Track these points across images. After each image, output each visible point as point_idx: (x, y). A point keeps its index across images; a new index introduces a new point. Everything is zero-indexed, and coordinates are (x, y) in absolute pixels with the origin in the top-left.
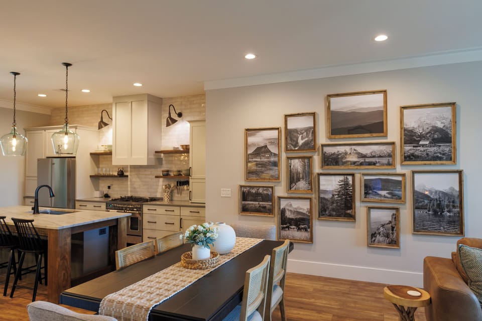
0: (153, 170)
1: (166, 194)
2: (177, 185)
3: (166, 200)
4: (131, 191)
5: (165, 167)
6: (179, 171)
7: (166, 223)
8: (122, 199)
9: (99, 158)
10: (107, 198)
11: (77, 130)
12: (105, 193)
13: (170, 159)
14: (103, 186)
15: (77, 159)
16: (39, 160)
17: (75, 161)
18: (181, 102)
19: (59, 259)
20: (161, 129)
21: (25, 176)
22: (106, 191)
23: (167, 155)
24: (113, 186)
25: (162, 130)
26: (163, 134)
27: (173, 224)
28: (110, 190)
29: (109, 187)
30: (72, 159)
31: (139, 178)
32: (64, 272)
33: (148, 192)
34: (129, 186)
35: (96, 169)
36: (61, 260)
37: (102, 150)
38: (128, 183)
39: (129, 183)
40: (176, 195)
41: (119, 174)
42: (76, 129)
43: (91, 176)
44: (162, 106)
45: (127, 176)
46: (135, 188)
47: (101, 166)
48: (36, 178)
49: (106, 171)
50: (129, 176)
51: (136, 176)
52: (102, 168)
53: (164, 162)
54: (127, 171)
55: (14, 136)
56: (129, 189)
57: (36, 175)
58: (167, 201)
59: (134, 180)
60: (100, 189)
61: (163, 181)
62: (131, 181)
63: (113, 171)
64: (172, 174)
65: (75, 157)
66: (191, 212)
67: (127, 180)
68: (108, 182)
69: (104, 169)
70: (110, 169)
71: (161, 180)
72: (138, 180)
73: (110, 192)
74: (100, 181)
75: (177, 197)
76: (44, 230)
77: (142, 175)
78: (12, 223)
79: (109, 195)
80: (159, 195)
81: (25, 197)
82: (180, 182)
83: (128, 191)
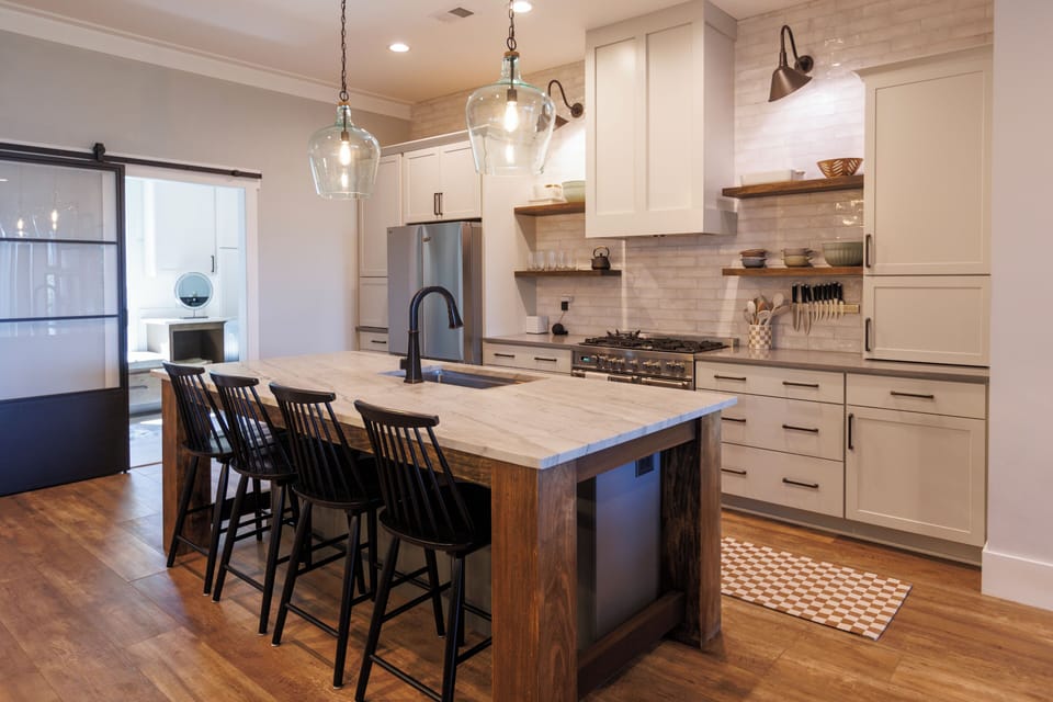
0: (706, 252)
1: (758, 327)
2: (795, 300)
3: (758, 349)
4: (630, 318)
5: (748, 241)
6: (807, 253)
7: (785, 427)
8: (614, 340)
9: (534, 223)
10: (559, 337)
11: (486, 139)
12: (554, 321)
13: (767, 213)
14: (549, 300)
15: (485, 225)
16: (390, 231)
17: (480, 230)
18: (810, 21)
19: (540, 596)
20: (733, 118)
21: (359, 276)
22: (556, 315)
23: (752, 202)
24: (575, 304)
25: (737, 123)
26: (737, 137)
27: (816, 431)
28: (567, 313)
29: (565, 306)
30: (474, 224)
31: (656, 278)
32: (556, 648)
33: (688, 321)
34: (625, 304)
35: (530, 255)
36: (547, 598)
37: (546, 197)
38: (620, 292)
39: (624, 293)
40: (790, 331)
41: (599, 265)
42: (484, 136)
43: (518, 275)
44: (737, 45)
45: (618, 273)
46: (642, 309)
47: (540, 245)
48: (385, 280)
49: (557, 259)
50: (624, 274)
51: (646, 272)
52: (546, 252)
53: (742, 226)
54: (618, 259)
55: (345, 135)
56: (625, 311)
57: (384, 271)
58: (762, 352)
59: (639, 284)
60: (539, 310)
61: (740, 287)
62: (630, 288)
63: (574, 261)
64: (777, 263)
65: (479, 220)
66: (893, 394)
67: (619, 286)
68: (562, 291)
69: (552, 254)
70: (565, 253)
71: (733, 281)
72: (653, 284)
73: (568, 320)
74: (538, 289)
75: (790, 339)
76: (473, 460)
77: (668, 267)
78: (356, 419)
79: (566, 328)
80: (723, 332)
81: (359, 329)
82: (806, 291)
83: (619, 316)
